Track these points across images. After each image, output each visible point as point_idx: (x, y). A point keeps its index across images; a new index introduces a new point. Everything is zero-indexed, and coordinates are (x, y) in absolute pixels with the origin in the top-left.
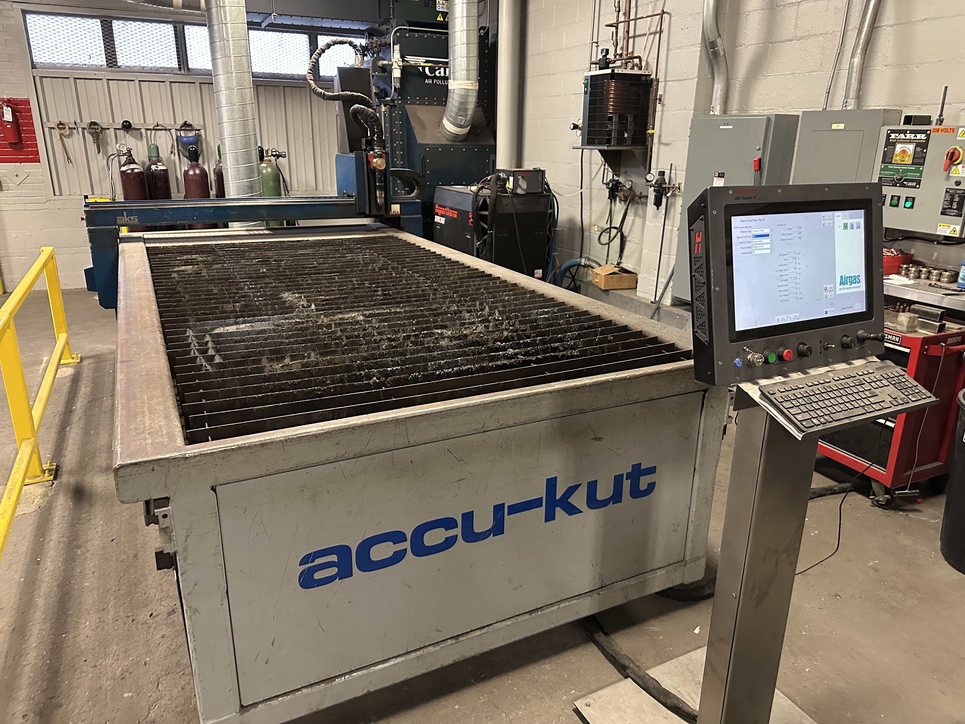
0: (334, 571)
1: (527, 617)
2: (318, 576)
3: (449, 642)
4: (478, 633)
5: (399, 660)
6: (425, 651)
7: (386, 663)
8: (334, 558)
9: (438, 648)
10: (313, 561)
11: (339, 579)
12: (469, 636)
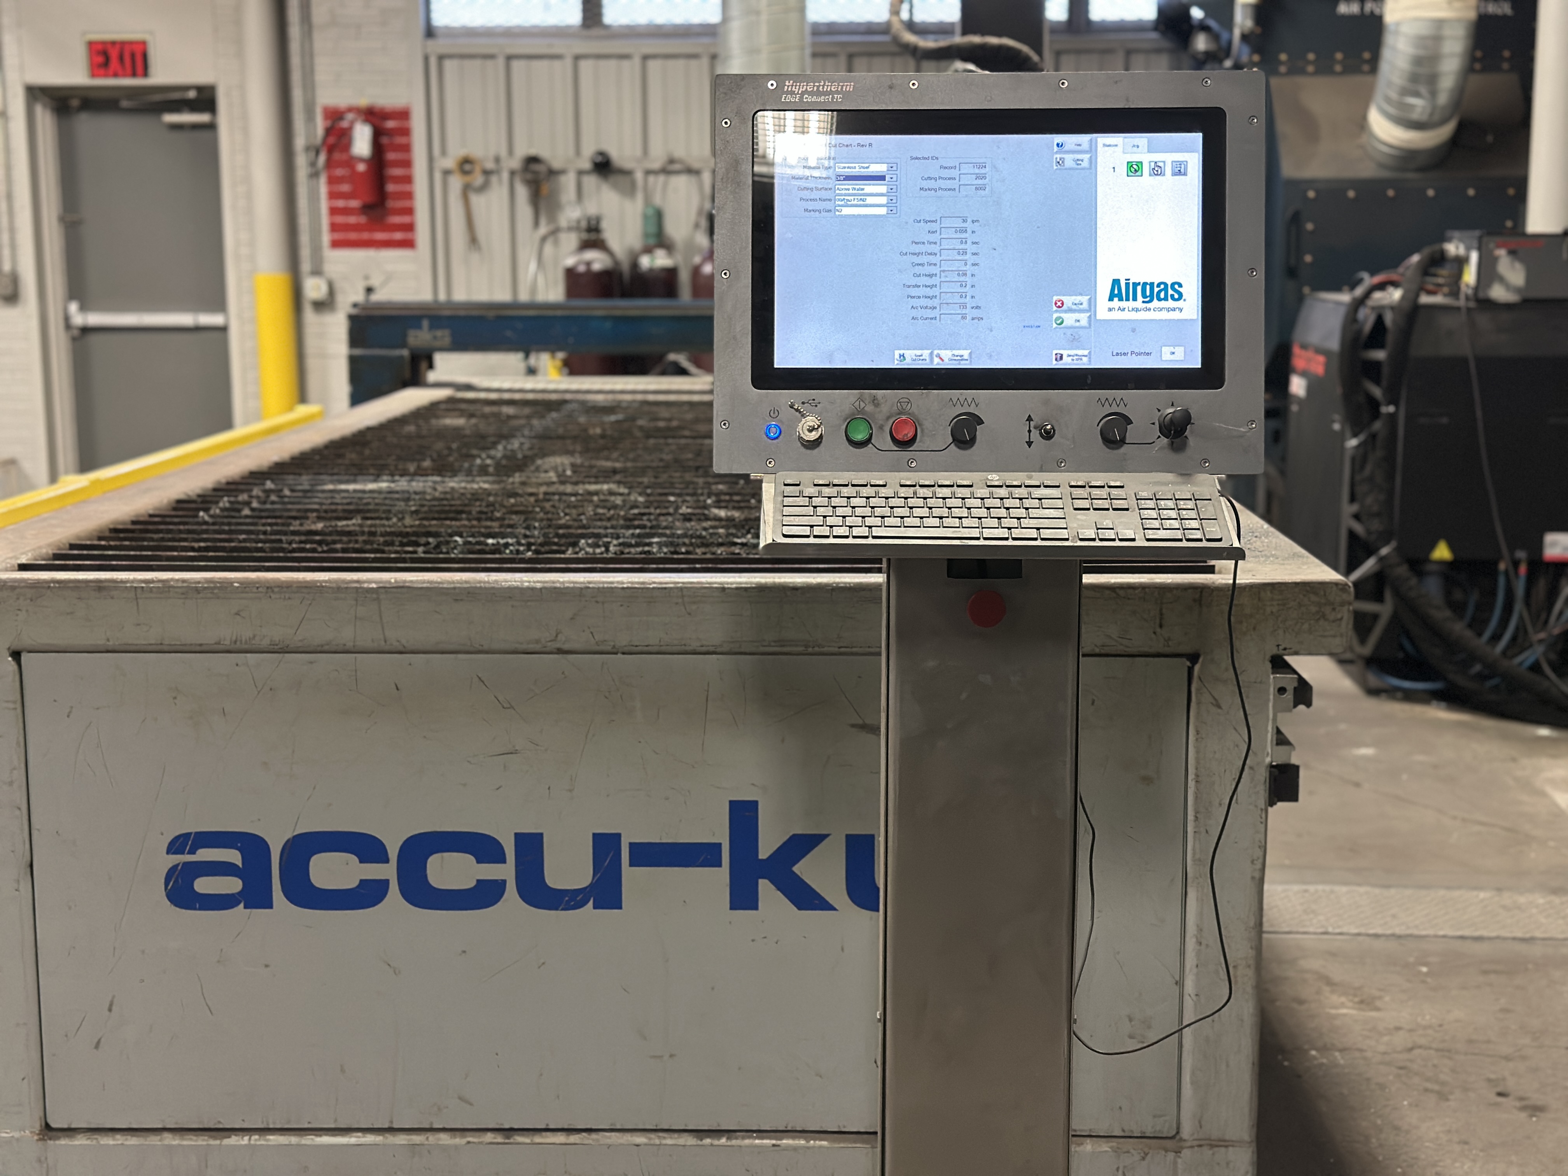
0: (232, 885)
1: (690, 1140)
2: (204, 885)
3: (489, 1137)
4: (561, 1138)
5: (370, 1139)
6: (432, 1138)
7: (342, 1135)
8: (233, 856)
9: (459, 1141)
10: (192, 852)
11: (245, 907)
12: (538, 1139)
